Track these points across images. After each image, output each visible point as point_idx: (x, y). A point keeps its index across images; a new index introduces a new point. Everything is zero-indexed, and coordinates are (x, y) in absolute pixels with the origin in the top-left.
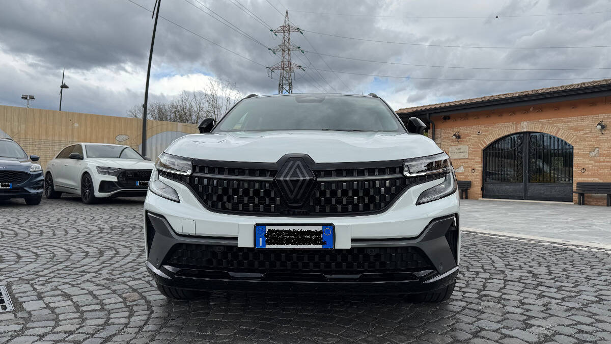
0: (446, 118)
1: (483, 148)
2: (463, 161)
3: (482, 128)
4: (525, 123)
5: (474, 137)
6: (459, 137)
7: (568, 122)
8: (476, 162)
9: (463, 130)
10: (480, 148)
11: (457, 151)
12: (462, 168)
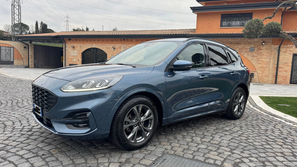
0: (70, 40)
1: (81, 52)
2: (75, 57)
3: (81, 45)
4: (94, 45)
5: (79, 48)
6: (74, 47)
7: (106, 46)
8: (80, 57)
9: (75, 45)
10: (80, 52)
11: (73, 53)
12: (75, 59)
